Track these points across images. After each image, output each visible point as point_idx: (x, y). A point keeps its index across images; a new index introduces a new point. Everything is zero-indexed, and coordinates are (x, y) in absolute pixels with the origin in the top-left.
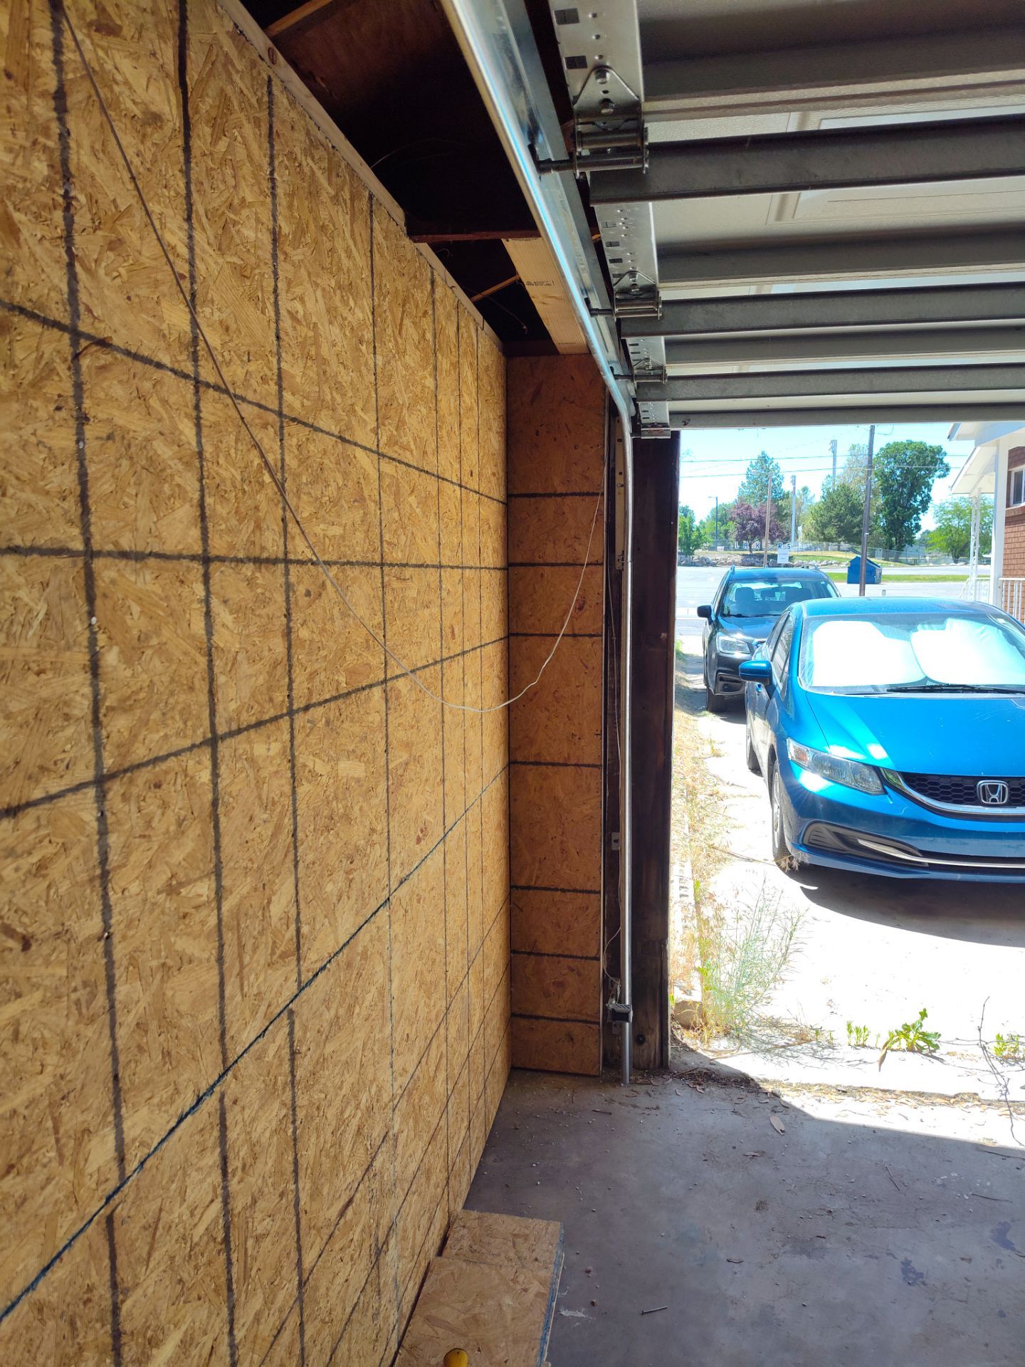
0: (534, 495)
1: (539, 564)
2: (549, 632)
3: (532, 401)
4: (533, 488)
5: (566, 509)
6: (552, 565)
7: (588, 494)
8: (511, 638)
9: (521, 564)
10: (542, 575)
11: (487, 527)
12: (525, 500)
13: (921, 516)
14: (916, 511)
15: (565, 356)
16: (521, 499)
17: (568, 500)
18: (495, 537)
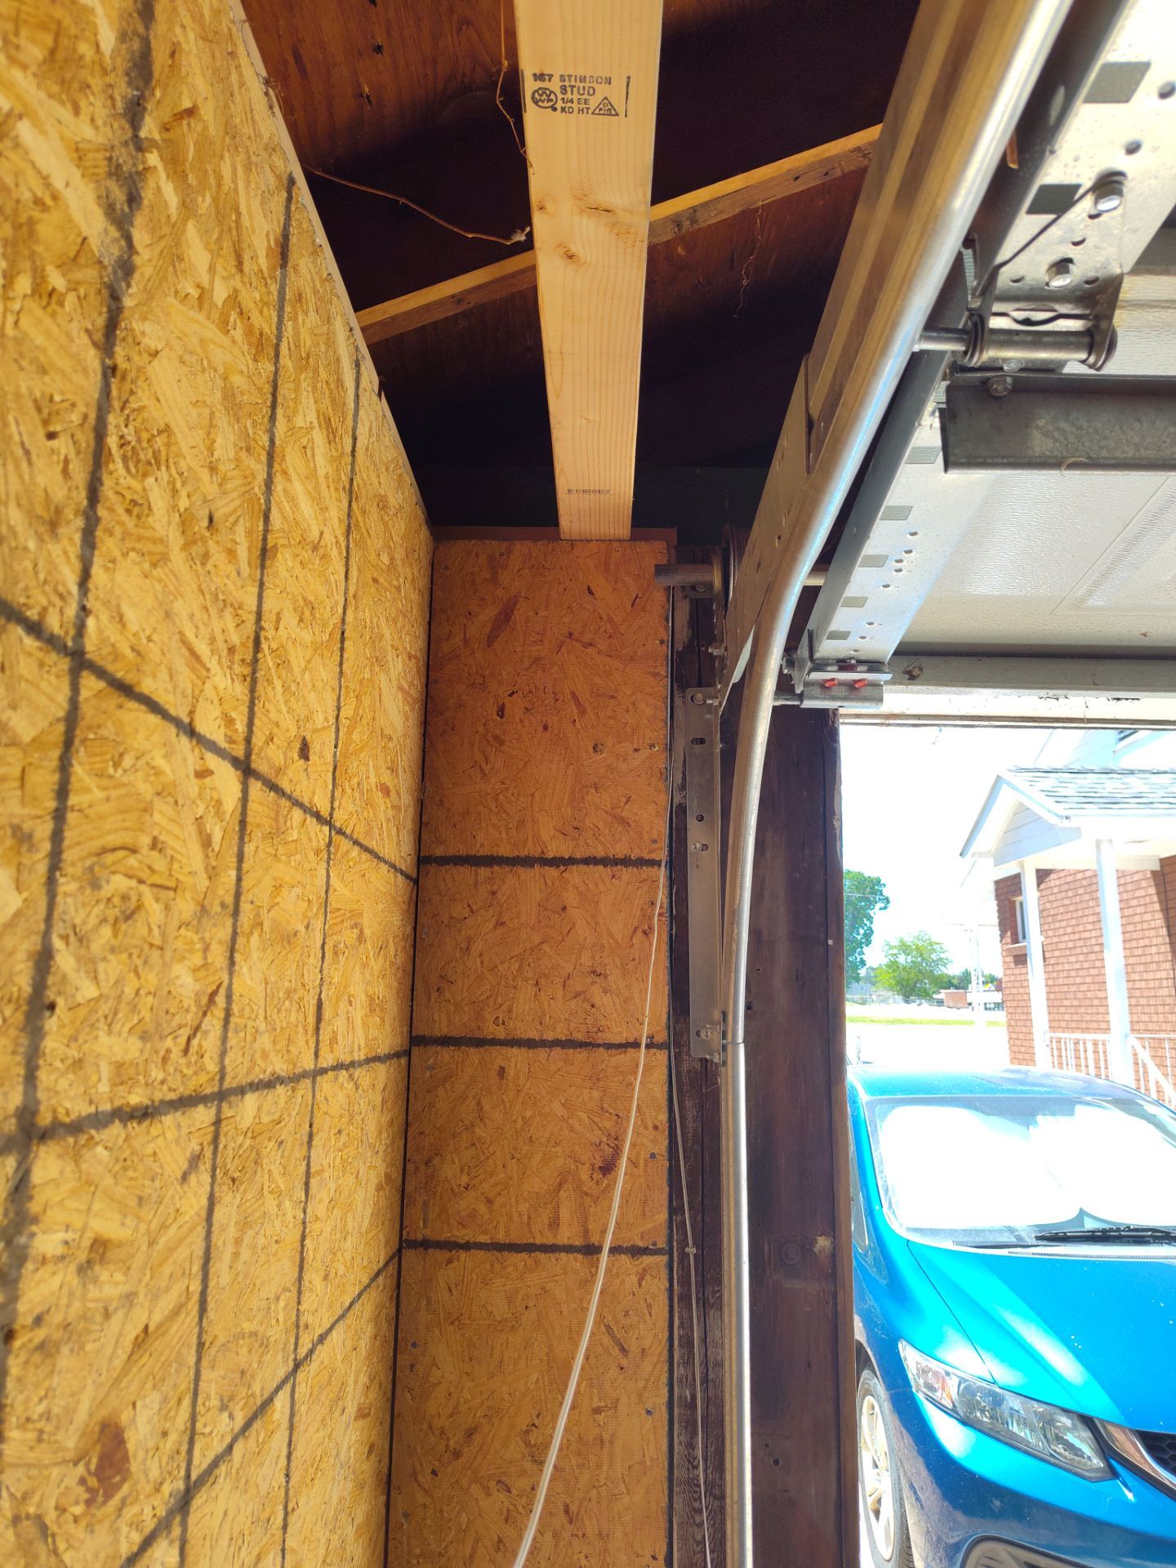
0: (490, 861)
1: (494, 1042)
2: (517, 1237)
3: (491, 639)
4: (482, 846)
5: (570, 898)
6: (531, 1044)
7: (626, 862)
8: (410, 1255)
9: (446, 1041)
10: (502, 1072)
11: (350, 936)
12: (465, 873)
13: (865, 949)
14: (860, 945)
15: (572, 543)
16: (453, 870)
17: (575, 874)
18: (376, 965)
